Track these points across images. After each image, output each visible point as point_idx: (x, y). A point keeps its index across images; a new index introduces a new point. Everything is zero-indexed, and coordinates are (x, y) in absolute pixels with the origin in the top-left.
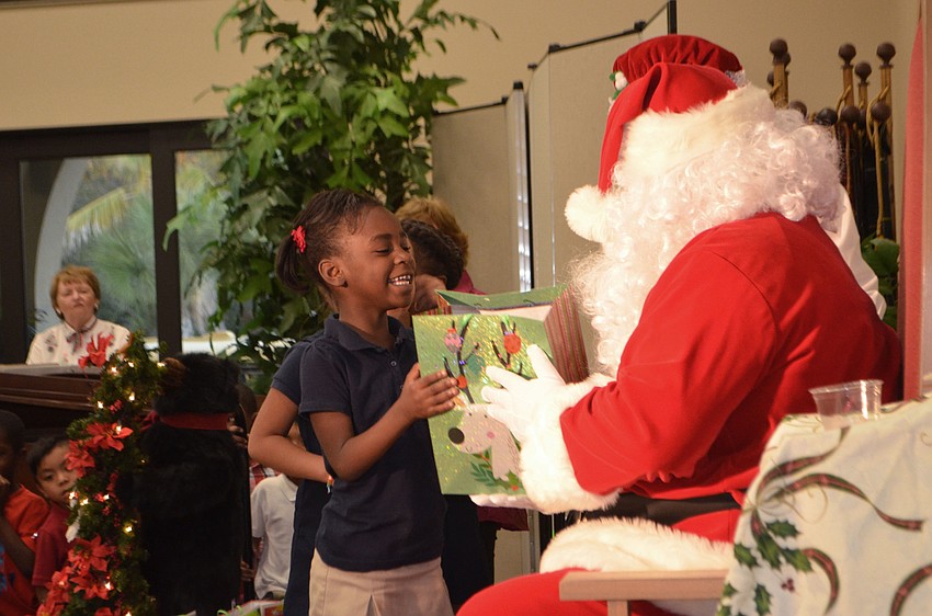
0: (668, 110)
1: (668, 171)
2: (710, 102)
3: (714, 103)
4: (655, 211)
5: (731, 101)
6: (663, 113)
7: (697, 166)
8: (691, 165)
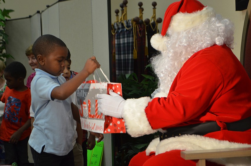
0: (186, 12)
1: (185, 31)
2: (199, 11)
3: (200, 10)
4: (181, 43)
5: (205, 11)
6: (184, 13)
7: (195, 29)
8: (193, 29)
